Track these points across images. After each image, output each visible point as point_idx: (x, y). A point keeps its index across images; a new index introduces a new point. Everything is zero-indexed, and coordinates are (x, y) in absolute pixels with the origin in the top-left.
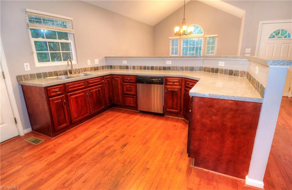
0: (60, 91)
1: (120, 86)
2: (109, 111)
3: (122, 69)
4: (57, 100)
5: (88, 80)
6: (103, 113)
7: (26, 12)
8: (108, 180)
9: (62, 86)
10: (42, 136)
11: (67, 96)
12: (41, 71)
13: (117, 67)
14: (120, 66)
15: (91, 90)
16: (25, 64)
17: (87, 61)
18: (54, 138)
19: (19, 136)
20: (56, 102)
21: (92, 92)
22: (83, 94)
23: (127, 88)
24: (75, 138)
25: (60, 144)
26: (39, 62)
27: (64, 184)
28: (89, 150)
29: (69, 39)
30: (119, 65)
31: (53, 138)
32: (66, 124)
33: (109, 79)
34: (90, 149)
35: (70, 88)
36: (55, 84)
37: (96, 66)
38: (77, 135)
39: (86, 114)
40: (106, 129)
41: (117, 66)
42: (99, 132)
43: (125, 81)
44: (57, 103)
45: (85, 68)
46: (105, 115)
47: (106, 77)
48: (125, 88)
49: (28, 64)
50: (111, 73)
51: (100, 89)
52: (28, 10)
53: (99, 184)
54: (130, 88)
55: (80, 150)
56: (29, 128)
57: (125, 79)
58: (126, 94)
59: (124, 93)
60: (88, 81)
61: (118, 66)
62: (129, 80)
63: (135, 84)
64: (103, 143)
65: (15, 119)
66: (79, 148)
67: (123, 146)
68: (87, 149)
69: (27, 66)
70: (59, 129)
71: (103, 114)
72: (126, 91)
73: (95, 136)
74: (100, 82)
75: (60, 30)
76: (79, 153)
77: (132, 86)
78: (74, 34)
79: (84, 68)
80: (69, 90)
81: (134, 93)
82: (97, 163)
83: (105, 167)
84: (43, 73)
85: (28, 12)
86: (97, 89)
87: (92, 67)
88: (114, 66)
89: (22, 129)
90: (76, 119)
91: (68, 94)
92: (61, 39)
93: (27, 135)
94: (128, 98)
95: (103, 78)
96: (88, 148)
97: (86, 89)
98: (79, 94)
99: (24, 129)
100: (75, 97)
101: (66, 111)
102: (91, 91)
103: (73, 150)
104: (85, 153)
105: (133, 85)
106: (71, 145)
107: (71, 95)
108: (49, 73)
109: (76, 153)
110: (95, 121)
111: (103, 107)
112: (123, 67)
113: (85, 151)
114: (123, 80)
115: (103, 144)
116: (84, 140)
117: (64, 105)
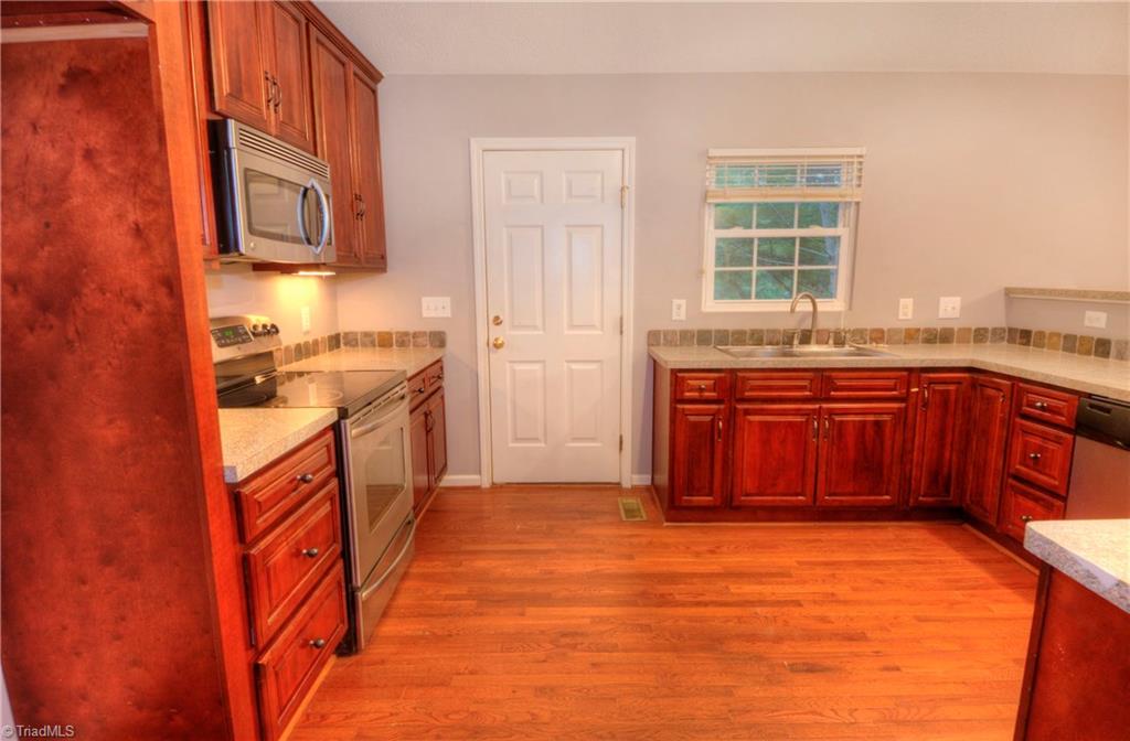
0: (714, 391)
1: (997, 431)
2: (920, 528)
3: (1076, 355)
4: (698, 414)
5: (834, 374)
6: (887, 524)
7: (709, 158)
8: (639, 712)
9: (723, 375)
10: (656, 507)
11: (733, 412)
12: (714, 325)
13: (1055, 339)
14: (1066, 337)
15: (836, 414)
16: (676, 302)
17: (899, 302)
18: (669, 524)
19: (619, 484)
20: (692, 418)
21: (842, 422)
22: (799, 419)
23: (1026, 444)
24: (712, 552)
25: (666, 546)
26: (715, 298)
27: (564, 635)
28: (698, 604)
29: (840, 224)
30: (1064, 331)
31: (666, 524)
32: (710, 498)
33: (952, 387)
34: (706, 604)
35: (753, 389)
36: (702, 367)
37: (939, 326)
38: (725, 549)
39: (797, 495)
40: (824, 581)
41: (1052, 335)
42: (790, 576)
43: (1024, 408)
44: (696, 425)
45: (882, 331)
46: (890, 531)
47: (932, 375)
48: (1017, 447)
49: (683, 302)
50: (973, 361)
51: (886, 421)
52: (713, 152)
53: (611, 699)
54: (1041, 449)
55: (679, 591)
56: (647, 473)
57: (1025, 401)
58: (1017, 477)
59: (1012, 471)
60: (829, 378)
61: (1058, 335)
62: (1042, 408)
63: (1069, 436)
64: (756, 613)
65: (621, 437)
66: (686, 583)
67: (805, 668)
68: (701, 599)
69: (679, 307)
70: (685, 504)
71: (887, 527)
72: (1020, 464)
73: (764, 580)
74: (895, 390)
75: (805, 196)
76: (671, 594)
77: (1051, 446)
78: (861, 206)
79: (874, 331)
80: (747, 394)
81: (1057, 483)
82: (675, 649)
83: (675, 675)
84: (718, 331)
85: (715, 157)
86: (871, 418)
87: (919, 330)
88: (1041, 334)
89: (630, 470)
90: (749, 498)
91: (739, 406)
92: (807, 226)
93: (635, 490)
94: (1021, 499)
95: (919, 377)
96: (706, 598)
97: (817, 406)
98: (785, 414)
99: (632, 473)
100: (760, 422)
101: (718, 456)
102: (837, 418)
103: (672, 578)
104: (683, 604)
105: (1058, 440)
106: (680, 562)
107: (747, 412)
108: (736, 332)
109: (663, 589)
110: (825, 536)
111: (888, 497)
112: (1081, 345)
113: (691, 599)
114: (1019, 406)
115: (756, 616)
116: (722, 571)
117: (716, 437)
